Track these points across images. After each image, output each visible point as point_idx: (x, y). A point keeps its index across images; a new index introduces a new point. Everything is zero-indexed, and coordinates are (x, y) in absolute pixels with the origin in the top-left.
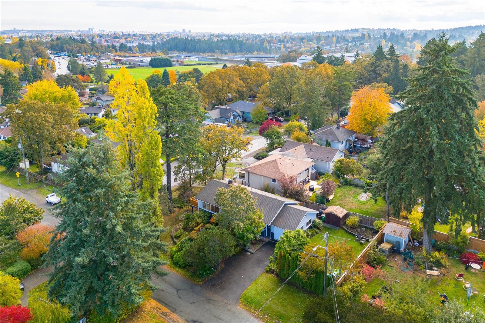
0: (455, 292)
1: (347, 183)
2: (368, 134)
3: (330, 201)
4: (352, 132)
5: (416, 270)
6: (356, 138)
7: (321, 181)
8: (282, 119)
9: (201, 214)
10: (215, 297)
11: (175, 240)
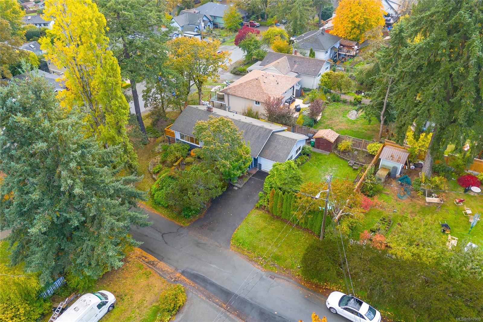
0: (455, 218)
1: (336, 100)
2: (354, 40)
3: (318, 122)
4: (337, 38)
5: (413, 197)
6: (341, 45)
7: (307, 98)
8: (257, 24)
9: (180, 146)
10: (205, 240)
11: (154, 176)
